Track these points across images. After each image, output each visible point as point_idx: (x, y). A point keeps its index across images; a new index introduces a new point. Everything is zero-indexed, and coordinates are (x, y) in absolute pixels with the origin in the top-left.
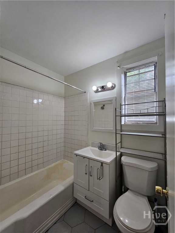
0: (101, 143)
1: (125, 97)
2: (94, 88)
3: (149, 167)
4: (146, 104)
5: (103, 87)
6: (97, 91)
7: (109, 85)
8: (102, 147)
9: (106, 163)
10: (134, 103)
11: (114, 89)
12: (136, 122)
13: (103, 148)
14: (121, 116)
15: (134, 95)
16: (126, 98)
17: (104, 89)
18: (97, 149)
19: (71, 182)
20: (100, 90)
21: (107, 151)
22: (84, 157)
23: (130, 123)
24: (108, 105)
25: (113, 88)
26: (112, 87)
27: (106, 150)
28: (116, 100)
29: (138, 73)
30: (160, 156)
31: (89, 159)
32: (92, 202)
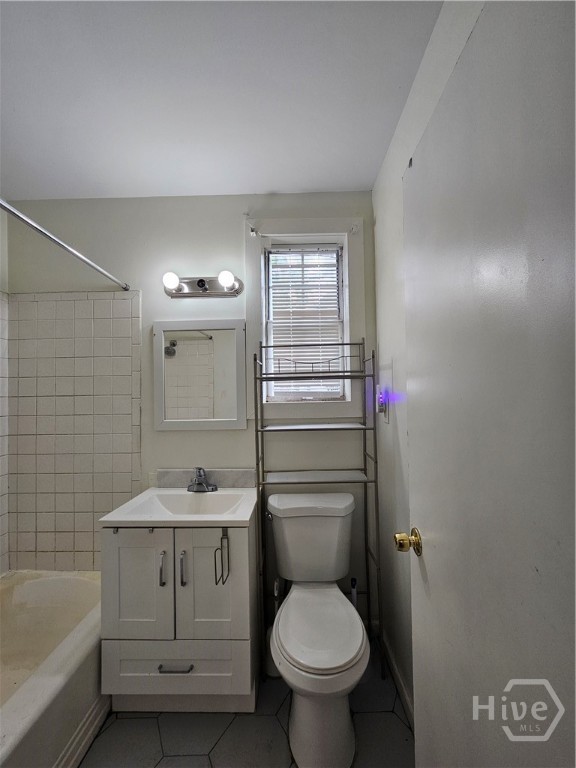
0: (200, 469)
1: (267, 323)
2: (171, 281)
3: (340, 507)
4: (320, 349)
5: (201, 283)
6: (178, 294)
7: (226, 280)
8: (203, 483)
9: (238, 526)
10: (292, 343)
11: (239, 297)
12: (299, 397)
13: (208, 485)
14: (262, 380)
15: (291, 322)
16: (270, 326)
17: (206, 289)
18: (184, 492)
19: (91, 642)
20: (186, 290)
21: (220, 492)
22: (152, 528)
23: (280, 400)
24: (188, 342)
25: (234, 292)
26: (232, 288)
27: (216, 490)
28: (245, 330)
29: (300, 262)
30: (360, 476)
31: (175, 527)
32: (189, 672)
